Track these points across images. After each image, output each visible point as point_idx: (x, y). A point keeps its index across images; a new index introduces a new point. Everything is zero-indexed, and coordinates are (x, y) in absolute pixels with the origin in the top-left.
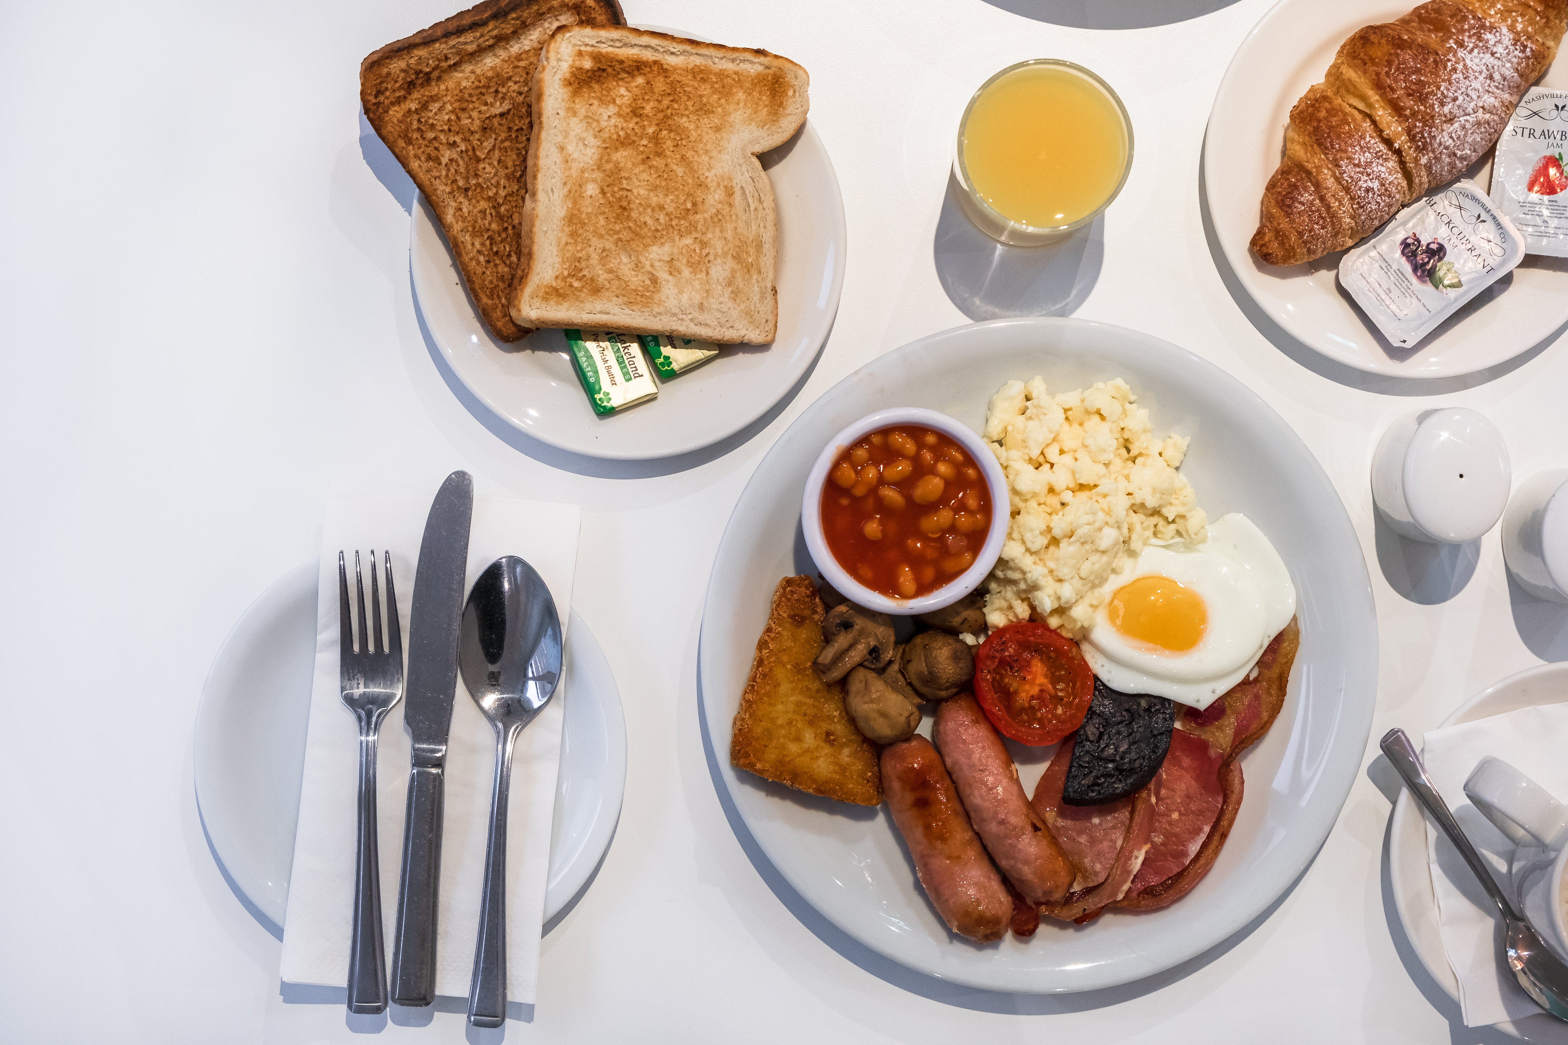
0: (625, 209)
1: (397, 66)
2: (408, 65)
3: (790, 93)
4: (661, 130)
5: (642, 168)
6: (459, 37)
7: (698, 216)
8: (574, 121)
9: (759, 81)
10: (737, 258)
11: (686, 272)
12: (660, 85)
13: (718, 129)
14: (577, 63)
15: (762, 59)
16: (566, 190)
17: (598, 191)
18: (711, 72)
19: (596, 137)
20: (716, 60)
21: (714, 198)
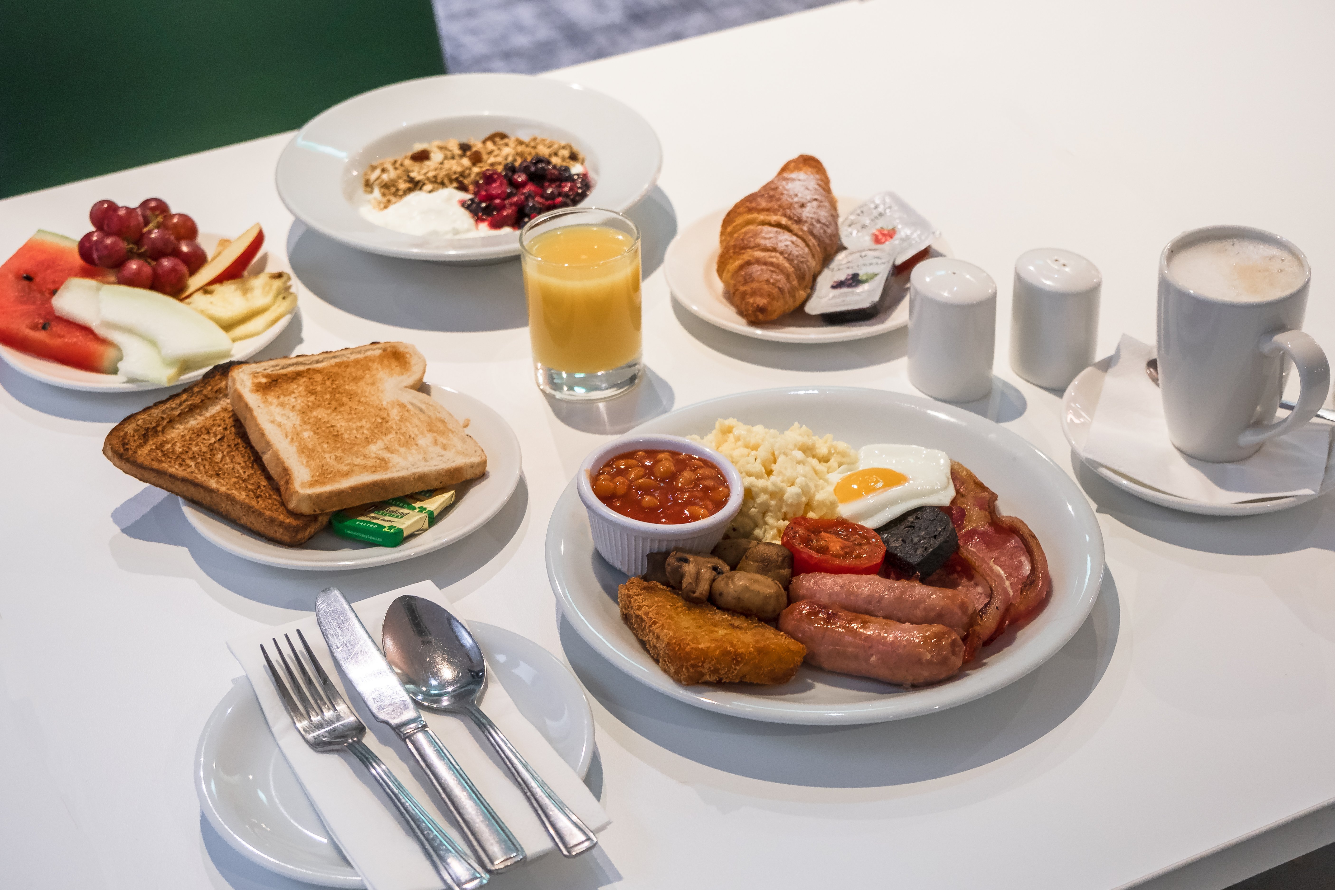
0: (337, 436)
1: (130, 428)
2: (138, 425)
3: (408, 356)
4: (335, 395)
5: (335, 414)
6: (165, 404)
7: (390, 423)
8: (273, 408)
9: (382, 358)
10: (431, 431)
11: (402, 450)
12: (318, 378)
13: (373, 384)
14: (256, 381)
15: (377, 346)
16: (289, 439)
17: (312, 434)
18: (349, 362)
19: (293, 411)
20: (349, 355)
21: (395, 414)
